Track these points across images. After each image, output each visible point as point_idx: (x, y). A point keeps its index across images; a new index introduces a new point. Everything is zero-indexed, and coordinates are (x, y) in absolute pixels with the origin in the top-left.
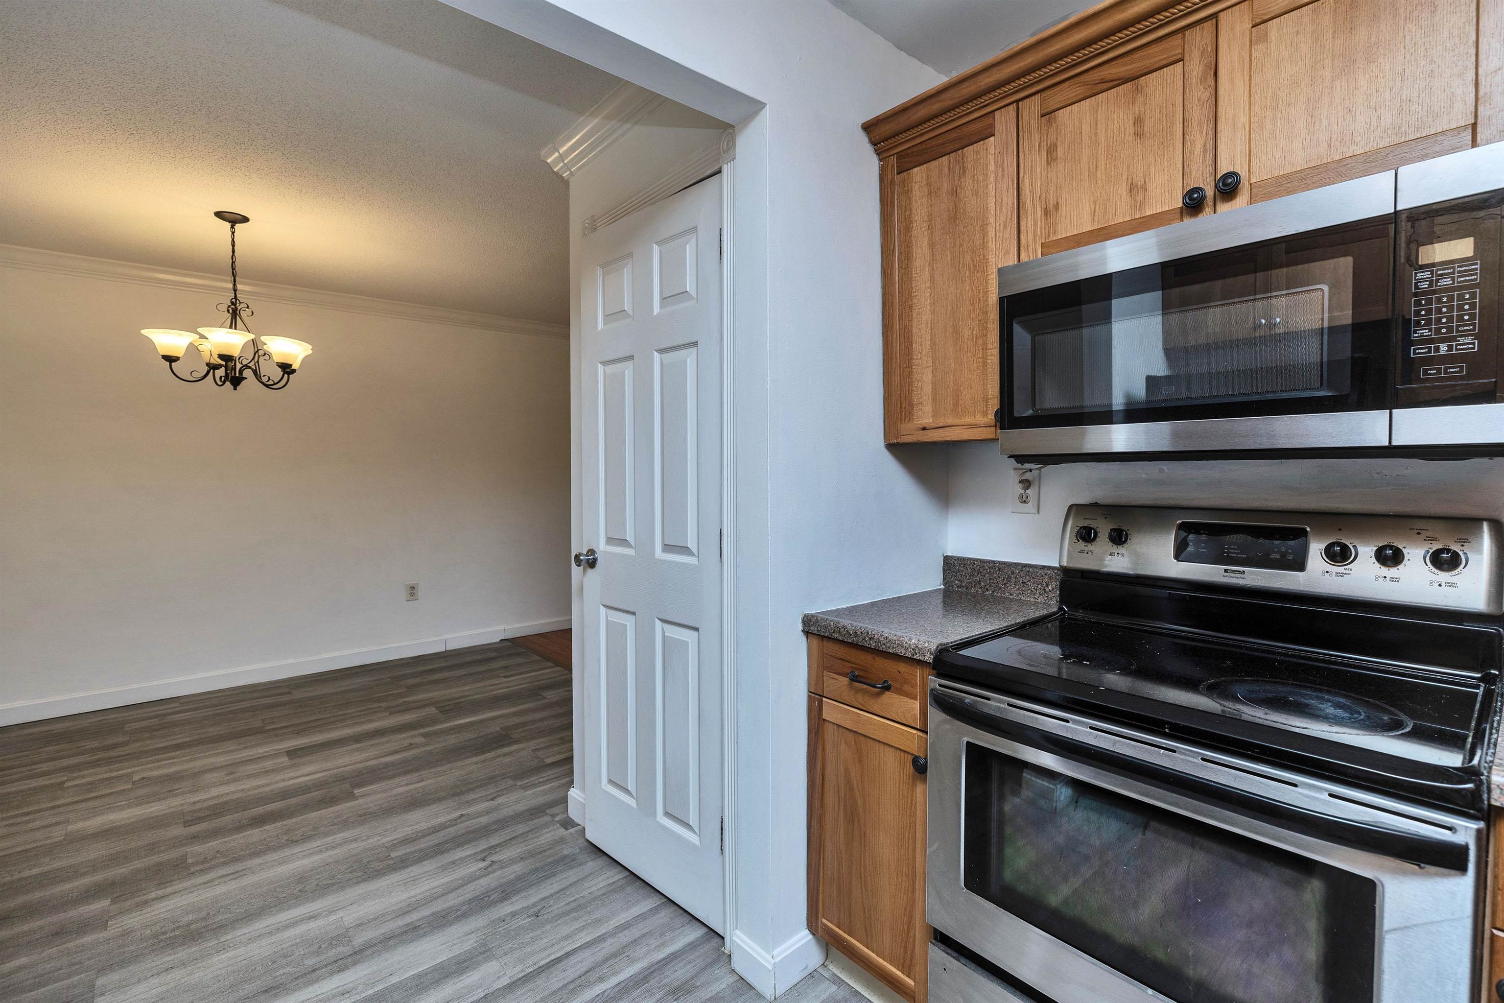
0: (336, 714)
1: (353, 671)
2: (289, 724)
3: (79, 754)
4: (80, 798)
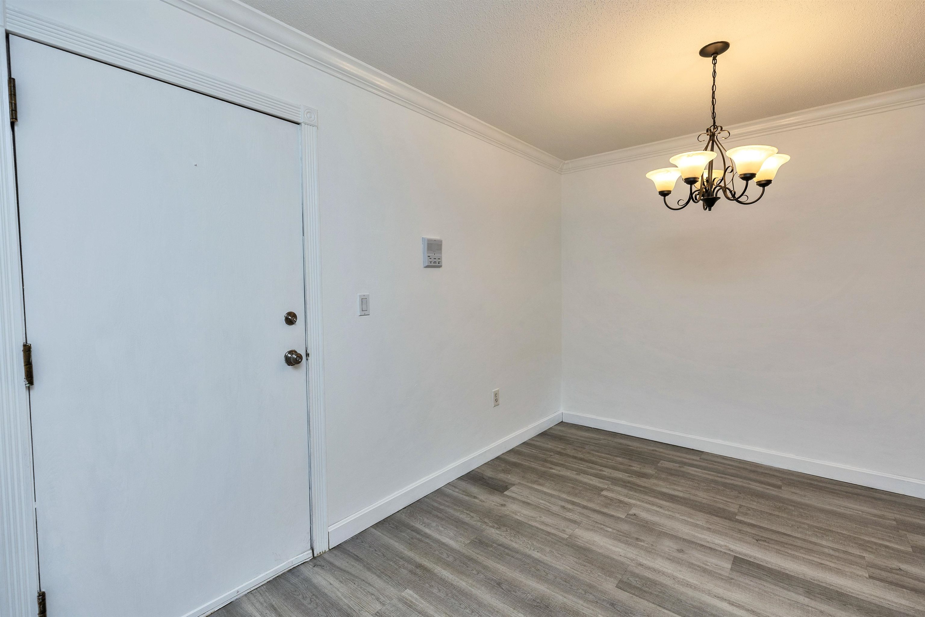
0: (807, 538)
1: (856, 491)
2: (758, 524)
3: (625, 471)
4: (598, 508)
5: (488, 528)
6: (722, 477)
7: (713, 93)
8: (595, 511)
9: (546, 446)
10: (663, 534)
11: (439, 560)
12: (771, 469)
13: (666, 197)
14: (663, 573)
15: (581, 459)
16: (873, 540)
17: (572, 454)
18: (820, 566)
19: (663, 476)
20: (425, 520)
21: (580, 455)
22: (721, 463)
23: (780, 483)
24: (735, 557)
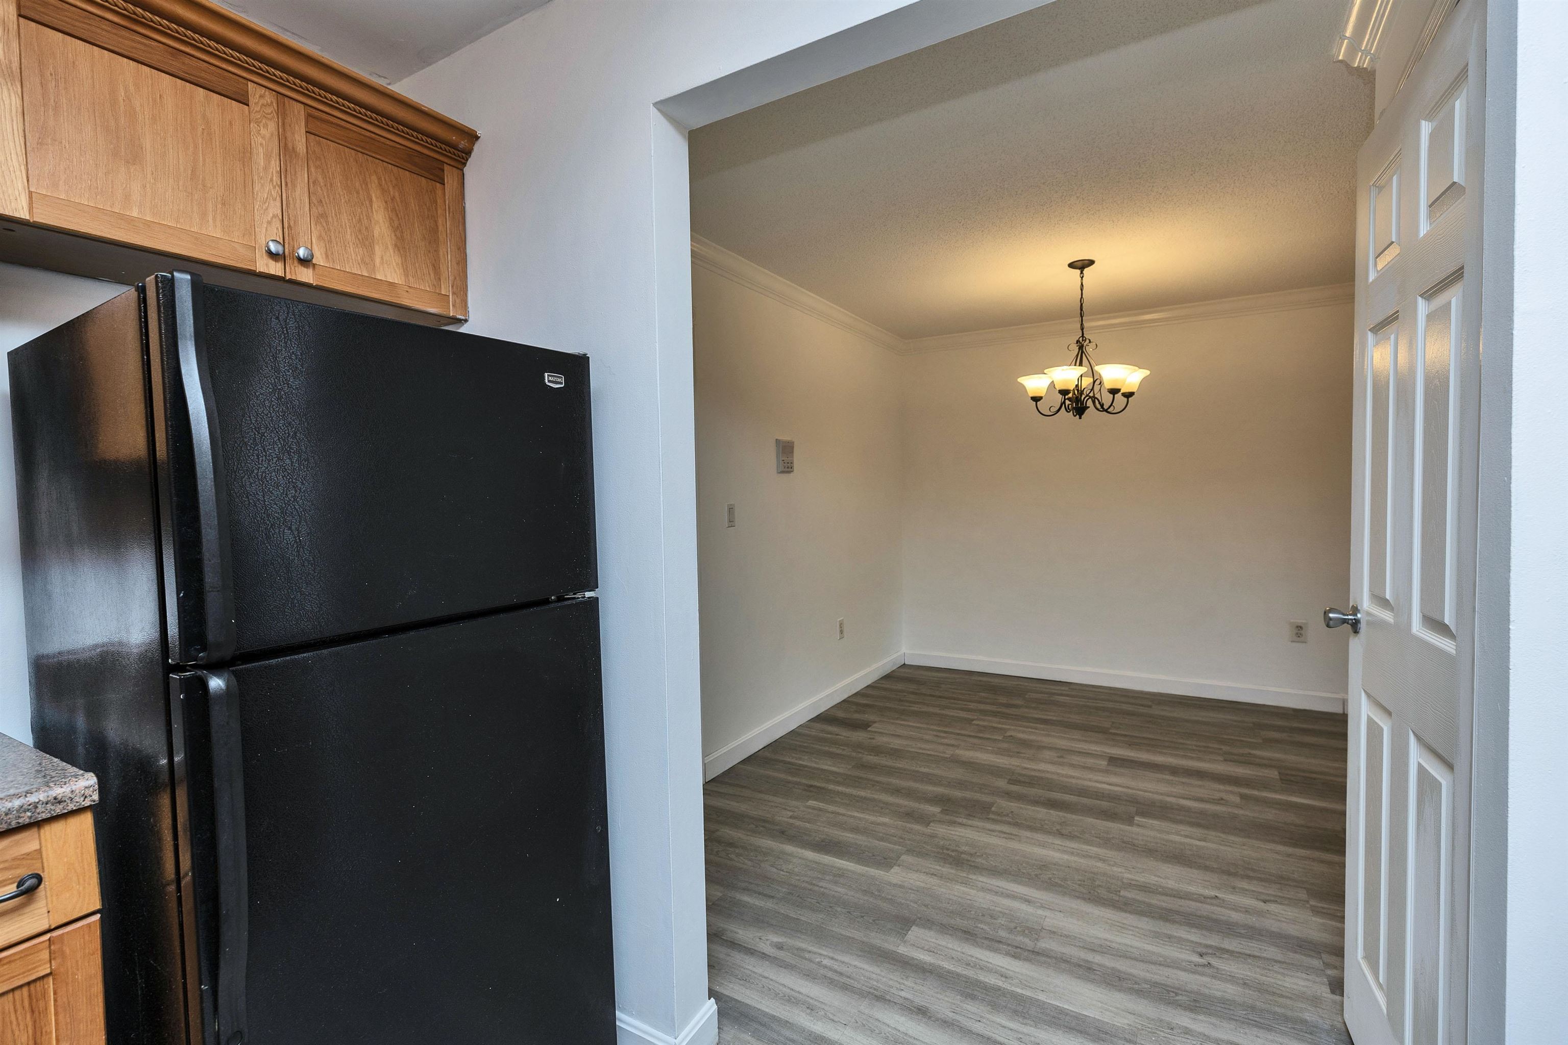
3: (993, 704)
4: (973, 734)
5: (865, 756)
6: (1093, 702)
7: (1081, 305)
8: (970, 736)
9: (895, 687)
10: (1041, 748)
11: (828, 781)
12: (1142, 692)
13: (1038, 403)
14: (1048, 772)
15: (940, 697)
16: (1232, 737)
17: (928, 693)
18: (1185, 757)
19: (1033, 705)
20: (794, 755)
21: (937, 693)
22: (1092, 691)
23: (1150, 703)
24: (1111, 757)
